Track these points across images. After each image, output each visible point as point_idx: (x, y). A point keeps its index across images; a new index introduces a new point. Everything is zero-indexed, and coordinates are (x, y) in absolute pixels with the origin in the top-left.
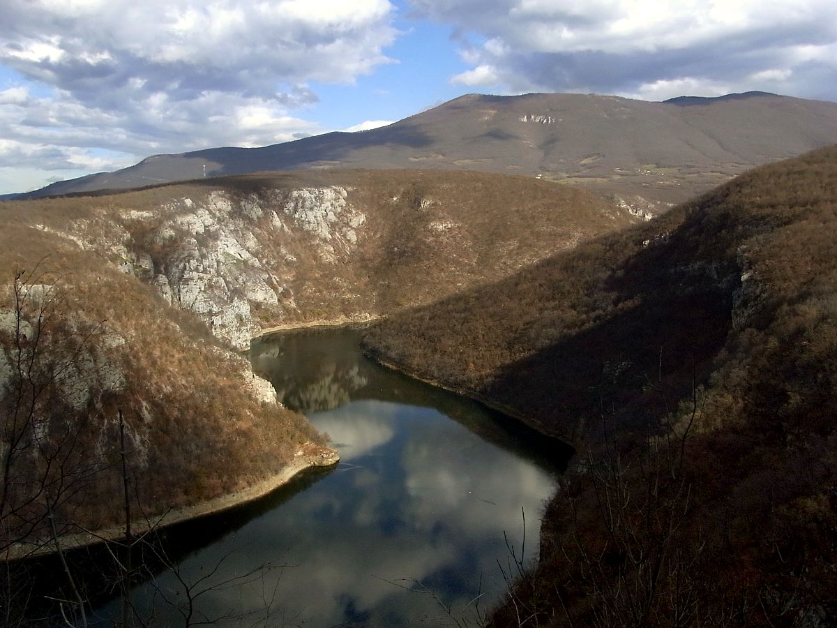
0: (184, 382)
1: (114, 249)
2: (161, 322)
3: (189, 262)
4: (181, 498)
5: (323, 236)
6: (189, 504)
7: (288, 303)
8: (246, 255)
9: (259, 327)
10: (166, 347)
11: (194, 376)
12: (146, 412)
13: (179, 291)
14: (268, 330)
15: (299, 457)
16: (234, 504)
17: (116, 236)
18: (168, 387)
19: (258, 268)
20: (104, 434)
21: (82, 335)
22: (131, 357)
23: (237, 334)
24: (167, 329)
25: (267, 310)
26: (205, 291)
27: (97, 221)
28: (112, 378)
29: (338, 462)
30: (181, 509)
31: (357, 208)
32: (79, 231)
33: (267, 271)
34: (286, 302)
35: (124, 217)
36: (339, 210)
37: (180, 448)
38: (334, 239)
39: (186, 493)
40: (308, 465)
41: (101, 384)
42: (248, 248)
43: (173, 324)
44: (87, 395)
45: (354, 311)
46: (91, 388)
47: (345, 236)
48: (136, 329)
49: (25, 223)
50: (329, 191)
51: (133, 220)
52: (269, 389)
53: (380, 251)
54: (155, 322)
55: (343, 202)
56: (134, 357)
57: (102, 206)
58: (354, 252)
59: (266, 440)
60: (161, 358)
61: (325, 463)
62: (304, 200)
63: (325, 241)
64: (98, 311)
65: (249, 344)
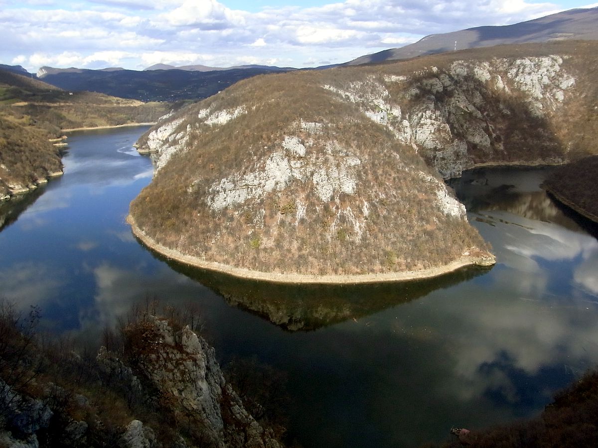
0: (394, 193)
1: (376, 102)
2: (387, 152)
3: (425, 112)
4: (378, 267)
5: (535, 96)
6: (382, 271)
7: (498, 146)
8: (471, 108)
9: (473, 162)
10: (387, 169)
11: (402, 190)
12: (366, 209)
13: (416, 132)
14: (479, 165)
15: (466, 256)
16: (412, 278)
17: (378, 94)
18: (383, 195)
19: (480, 119)
20: (337, 218)
21: (333, 156)
22: (362, 173)
23: (453, 166)
24: (390, 157)
25: (481, 150)
26: (434, 133)
27: (367, 83)
28: (347, 185)
29: (493, 265)
30: (376, 273)
31: (568, 73)
32: (354, 89)
33: (486, 121)
34: (497, 146)
35: (386, 80)
36: (553, 74)
37: (383, 235)
38: (544, 98)
39: (382, 263)
40: (472, 263)
41: (341, 187)
42: (475, 103)
43: (395, 154)
44: (332, 193)
45: (550, 156)
46: (334, 190)
47: (554, 96)
48: (369, 155)
49: (318, 84)
50: (547, 59)
51: (392, 82)
52: (456, 206)
53: (582, 109)
54: (383, 152)
55: (557, 68)
56: (364, 173)
57: (373, 72)
58: (559, 109)
59: (444, 240)
60: (382, 175)
61: (483, 264)
62: (525, 67)
63: (537, 99)
64: (346, 141)
65: (461, 173)
